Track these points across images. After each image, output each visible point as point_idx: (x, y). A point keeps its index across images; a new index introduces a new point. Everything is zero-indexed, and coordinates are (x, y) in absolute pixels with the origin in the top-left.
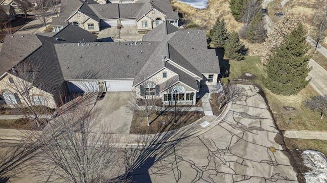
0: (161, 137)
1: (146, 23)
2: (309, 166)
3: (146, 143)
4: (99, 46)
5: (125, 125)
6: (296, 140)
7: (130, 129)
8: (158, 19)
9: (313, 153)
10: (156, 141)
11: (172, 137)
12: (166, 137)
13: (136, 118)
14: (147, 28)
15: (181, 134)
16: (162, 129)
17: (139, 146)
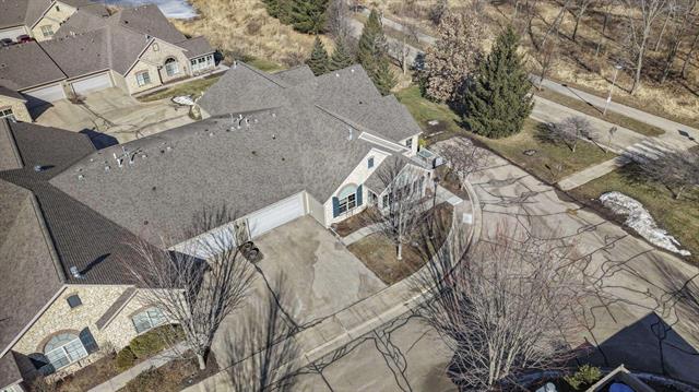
0: (438, 265)
1: (146, 76)
2: (621, 212)
3: (430, 285)
4: (171, 153)
5: (363, 277)
6: (579, 188)
7: (378, 280)
8: (170, 60)
9: (611, 195)
10: (439, 275)
11: (452, 256)
12: (445, 263)
13: (367, 258)
14: (149, 86)
15: (458, 248)
16: (424, 253)
17: (424, 296)
